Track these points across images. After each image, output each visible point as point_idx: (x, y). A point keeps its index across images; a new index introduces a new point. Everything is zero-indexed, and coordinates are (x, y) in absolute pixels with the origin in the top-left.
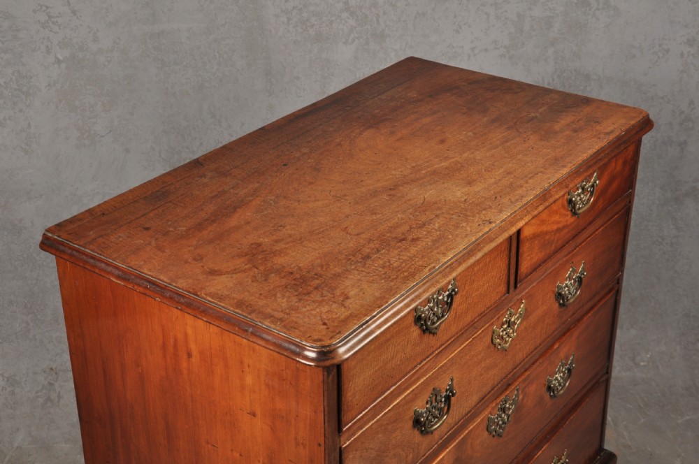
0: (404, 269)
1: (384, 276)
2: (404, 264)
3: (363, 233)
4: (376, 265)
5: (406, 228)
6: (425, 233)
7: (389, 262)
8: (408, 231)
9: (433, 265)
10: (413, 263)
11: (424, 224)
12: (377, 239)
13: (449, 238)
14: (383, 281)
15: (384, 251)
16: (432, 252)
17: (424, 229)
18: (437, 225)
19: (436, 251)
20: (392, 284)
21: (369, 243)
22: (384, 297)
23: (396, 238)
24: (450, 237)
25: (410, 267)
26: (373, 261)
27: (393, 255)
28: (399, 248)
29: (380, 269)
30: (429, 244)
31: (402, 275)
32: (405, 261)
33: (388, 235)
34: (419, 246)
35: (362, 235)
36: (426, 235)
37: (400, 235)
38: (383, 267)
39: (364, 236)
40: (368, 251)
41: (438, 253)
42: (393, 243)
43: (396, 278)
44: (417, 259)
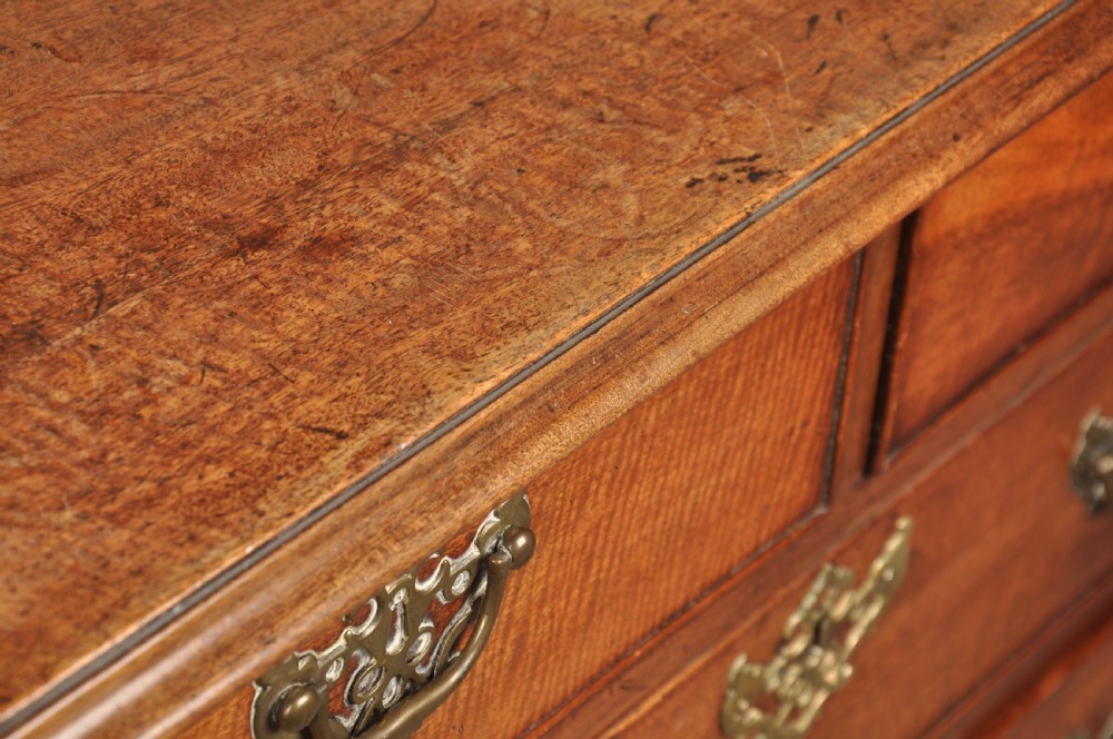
0: (212, 442)
1: (83, 478)
2: (223, 408)
3: (45, 173)
4: (61, 396)
5: (295, 162)
6: (390, 207)
7: (142, 382)
8: (304, 184)
9: (382, 427)
10: (277, 399)
11: (400, 152)
12: (115, 223)
13: (510, 256)
14: (68, 515)
15: (134, 302)
16: (398, 338)
17: (394, 182)
18: (467, 163)
19: (423, 335)
20: (117, 538)
21: (65, 241)
22: (41, 633)
23: (224, 224)
24: (523, 245)
25: (250, 434)
26: (55, 364)
27: (177, 334)
28: (227, 291)
29: (78, 428)
30: (397, 282)
31: (191, 485)
32: (234, 381)
33: (188, 199)
34: (338, 295)
35: (37, 188)
36: (395, 222)
37: (250, 210)
38: (98, 417)
39: (47, 193)
40: (42, 291)
41: (431, 349)
42: (196, 257)
43: (149, 502)
44: (306, 378)
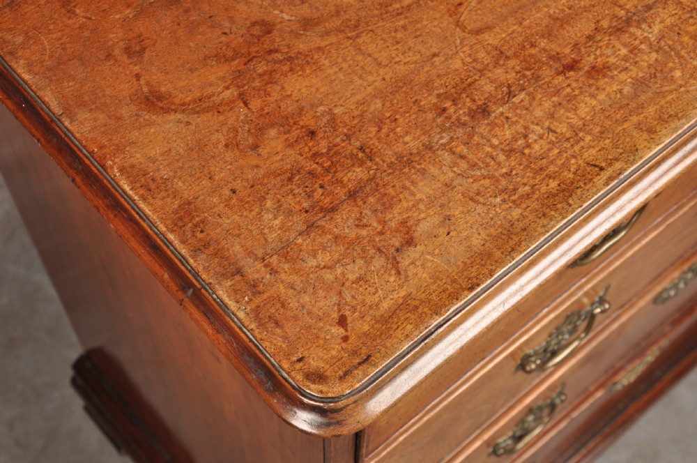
0: (552, 168)
1: (504, 182)
2: (556, 151)
3: (489, 28)
4: (495, 142)
5: (583, 27)
6: (624, 51)
7: (525, 136)
8: (590, 38)
9: (618, 165)
10: (577, 148)
11: (628, 22)
12: (516, 55)
13: (673, 80)
14: (498, 200)
15: (522, 95)
16: (625, 120)
17: (626, 38)
18: (656, 29)
19: (635, 119)
20: (516, 213)
21: (496, 64)
22: (490, 255)
23: (556, 57)
24: (678, 74)
25: (565, 165)
26: (493, 125)
27: (538, 113)
28: (557, 92)
29: (502, 158)
30: (625, 91)
31: (544, 189)
32: (562, 138)
33: (543, 43)
34: (602, 97)
35: (486, 36)
36: (625, 59)
37: (567, 51)
38: (509, 152)
39: (490, 38)
40: (489, 88)
41: (638, 127)
42: (546, 73)
43: (528, 196)
44: (588, 138)
